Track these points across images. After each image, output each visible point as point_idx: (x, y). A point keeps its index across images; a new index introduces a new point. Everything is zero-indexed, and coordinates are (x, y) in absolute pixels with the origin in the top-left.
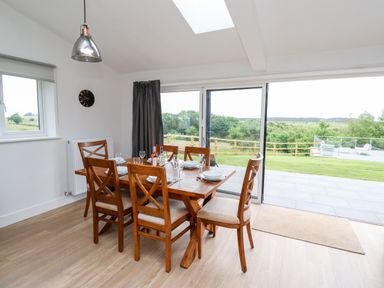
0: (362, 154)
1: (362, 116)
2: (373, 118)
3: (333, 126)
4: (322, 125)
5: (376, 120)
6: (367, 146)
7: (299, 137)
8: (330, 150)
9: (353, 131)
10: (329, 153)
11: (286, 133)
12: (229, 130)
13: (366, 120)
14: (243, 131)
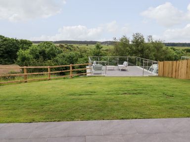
0: (123, 70)
1: (122, 40)
2: (129, 41)
3: (105, 47)
4: (98, 47)
5: (130, 43)
6: (125, 63)
8: (100, 69)
9: (117, 51)
10: (99, 72)
12: (18, 53)
13: (124, 42)
14: (33, 54)
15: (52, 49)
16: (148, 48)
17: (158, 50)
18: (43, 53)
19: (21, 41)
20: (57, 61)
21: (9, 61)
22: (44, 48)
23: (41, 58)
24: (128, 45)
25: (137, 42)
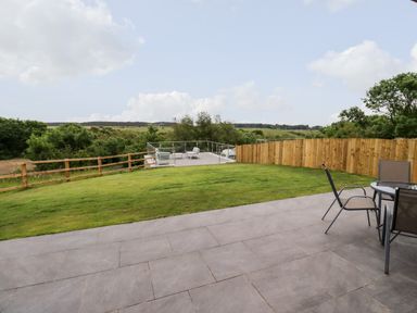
0: (193, 158)
1: (183, 121)
4: (151, 130)
5: (195, 125)
7: (129, 143)
11: (113, 139)
12: (28, 141)
13: (187, 124)
14: (53, 141)
15: (84, 134)
16: (216, 130)
17: (228, 132)
18: (69, 140)
19: (28, 122)
20: (93, 151)
21: (8, 154)
22: (71, 132)
23: (68, 148)
24: (192, 127)
25: (202, 123)
